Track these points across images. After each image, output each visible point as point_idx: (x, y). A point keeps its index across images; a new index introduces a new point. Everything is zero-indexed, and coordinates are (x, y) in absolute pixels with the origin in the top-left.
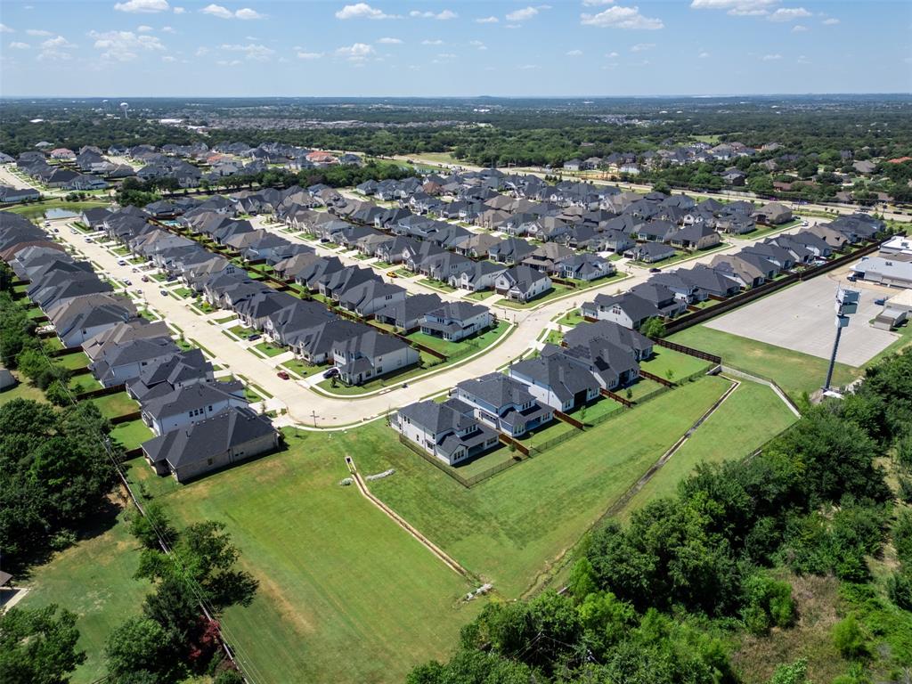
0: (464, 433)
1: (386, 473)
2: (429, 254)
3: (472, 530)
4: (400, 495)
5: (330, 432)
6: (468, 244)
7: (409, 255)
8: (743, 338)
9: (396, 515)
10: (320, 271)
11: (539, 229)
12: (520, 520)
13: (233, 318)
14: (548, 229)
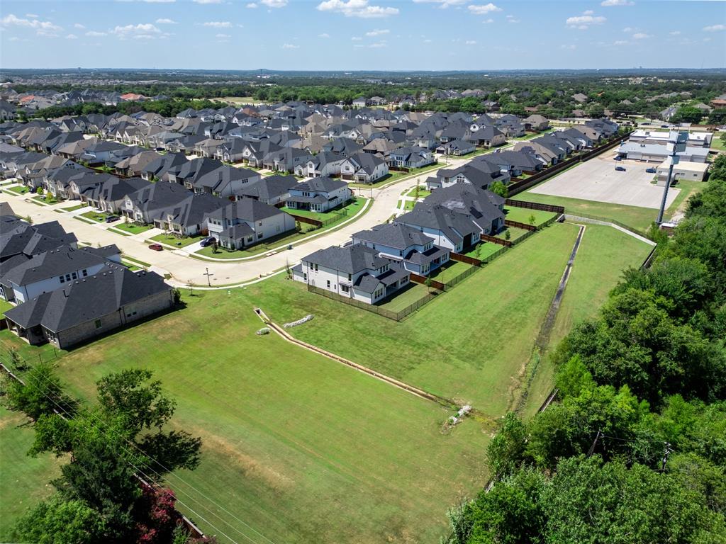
0: (378, 273)
1: (305, 319)
2: (269, 152)
3: (421, 358)
4: (329, 336)
5: (229, 289)
6: (302, 145)
7: (250, 153)
8: (565, 198)
9: (332, 355)
10: (168, 165)
11: (358, 135)
12: (464, 345)
13: (83, 206)
14: (367, 134)
